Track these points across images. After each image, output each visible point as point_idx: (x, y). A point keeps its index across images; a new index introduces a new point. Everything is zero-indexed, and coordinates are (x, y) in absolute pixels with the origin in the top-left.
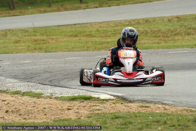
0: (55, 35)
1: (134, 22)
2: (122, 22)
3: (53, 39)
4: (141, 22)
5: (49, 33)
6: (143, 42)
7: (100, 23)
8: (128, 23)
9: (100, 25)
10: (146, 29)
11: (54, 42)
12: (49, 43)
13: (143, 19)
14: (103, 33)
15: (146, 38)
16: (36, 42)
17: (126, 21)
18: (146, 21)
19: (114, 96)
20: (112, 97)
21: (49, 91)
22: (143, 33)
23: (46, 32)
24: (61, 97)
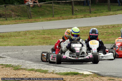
0: (56, 35)
1: (105, 27)
2: (98, 27)
3: (55, 37)
4: (110, 27)
5: (52, 33)
6: (111, 39)
7: (84, 27)
8: (102, 28)
9: (84, 28)
10: (113, 31)
11: (55, 38)
12: (53, 39)
13: (111, 25)
14: (86, 34)
15: (113, 37)
16: (44, 39)
17: (100, 26)
18: (113, 27)
19: (92, 73)
20: (91, 73)
21: (52, 69)
22: (111, 33)
23: (50, 33)
24: (60, 73)
